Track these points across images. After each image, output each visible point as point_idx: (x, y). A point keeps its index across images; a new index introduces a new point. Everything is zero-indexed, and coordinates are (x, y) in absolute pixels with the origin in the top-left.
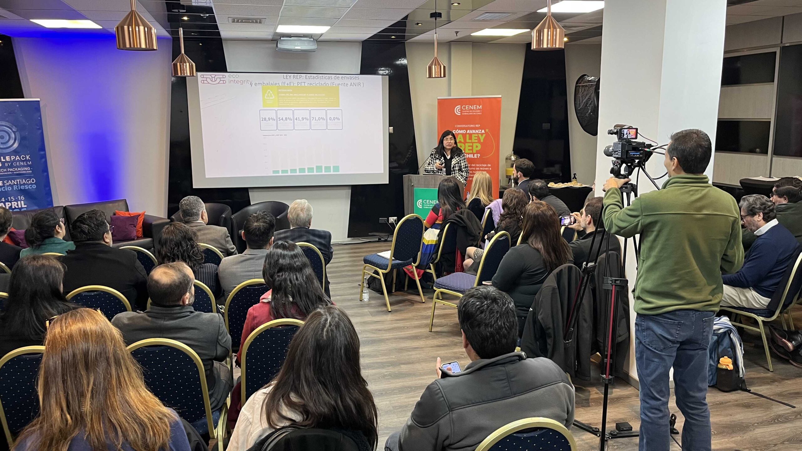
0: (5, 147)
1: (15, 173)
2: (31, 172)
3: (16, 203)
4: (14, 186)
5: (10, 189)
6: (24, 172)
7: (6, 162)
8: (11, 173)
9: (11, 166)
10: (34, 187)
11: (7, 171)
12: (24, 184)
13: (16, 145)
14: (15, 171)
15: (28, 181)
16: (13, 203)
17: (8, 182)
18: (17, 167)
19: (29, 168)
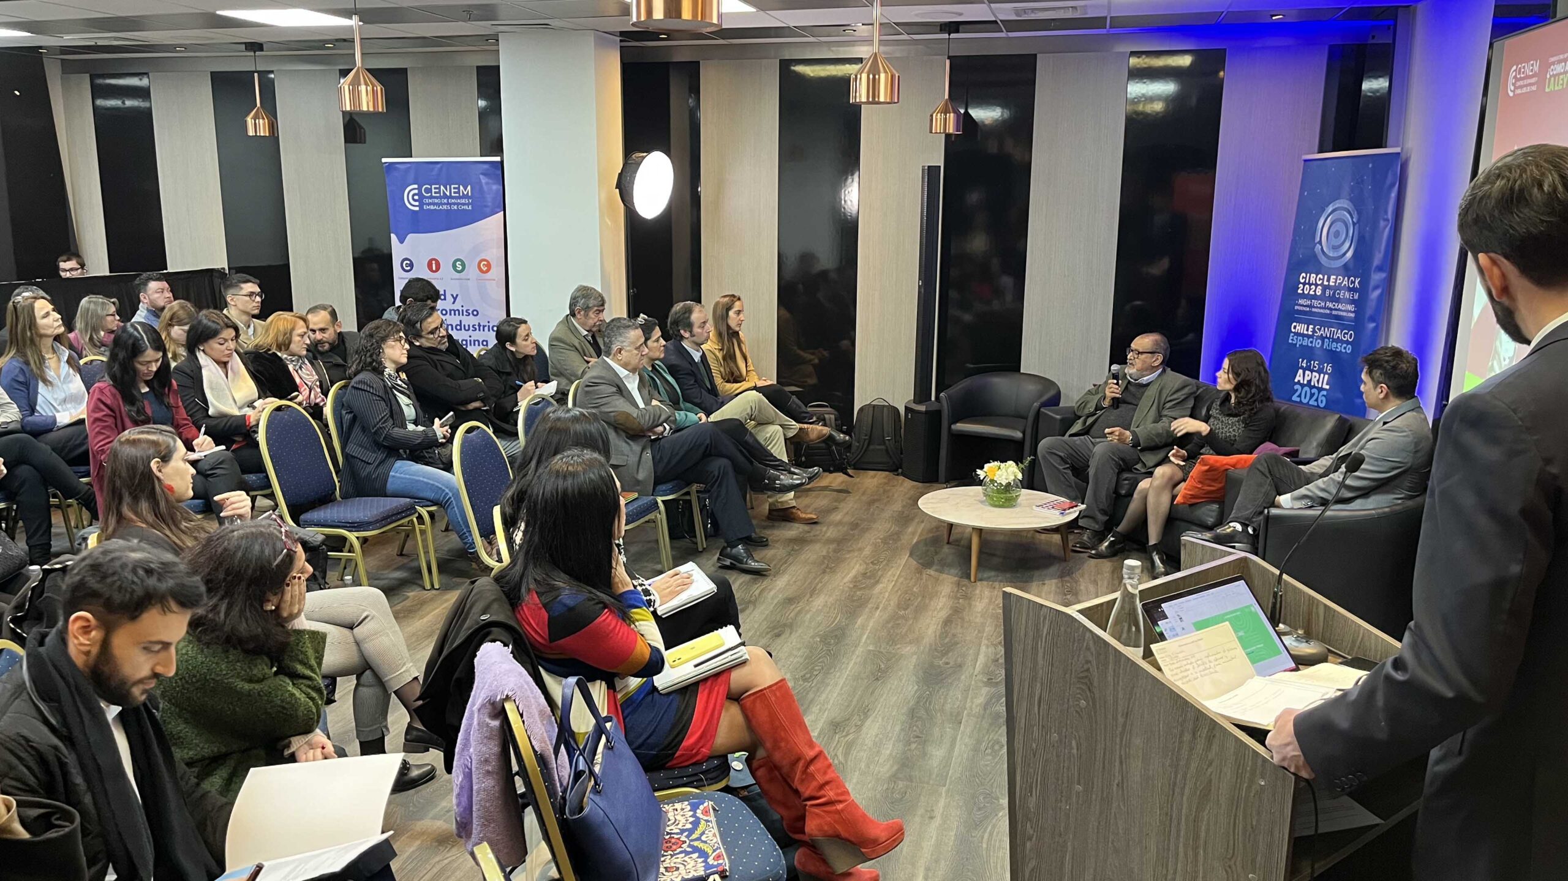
0: (1336, 255)
1: (1334, 312)
2: (1352, 315)
3: (1317, 375)
4: (1326, 340)
5: (1318, 344)
6: (1344, 314)
7: (1328, 287)
8: (1328, 312)
9: (1334, 299)
10: (1349, 350)
11: (1325, 308)
12: (1338, 340)
13: (1350, 254)
14: (1336, 310)
15: (1345, 333)
16: (1314, 374)
17: (1320, 330)
18: (1338, 301)
19: (1351, 307)
